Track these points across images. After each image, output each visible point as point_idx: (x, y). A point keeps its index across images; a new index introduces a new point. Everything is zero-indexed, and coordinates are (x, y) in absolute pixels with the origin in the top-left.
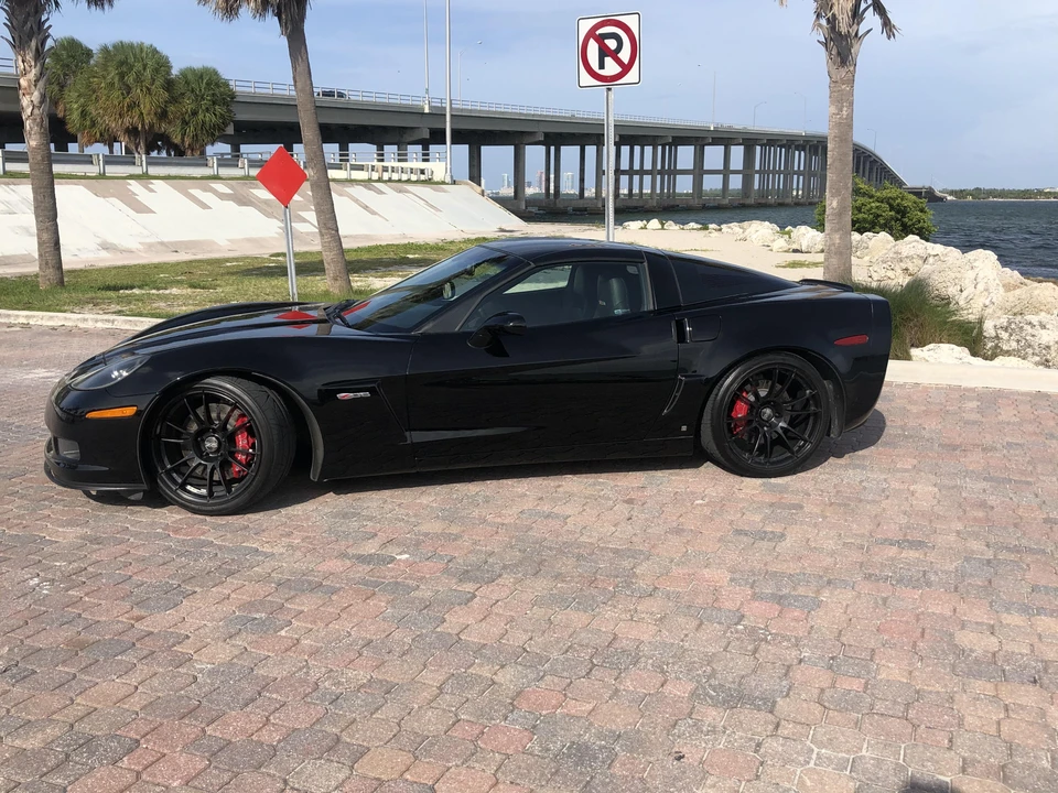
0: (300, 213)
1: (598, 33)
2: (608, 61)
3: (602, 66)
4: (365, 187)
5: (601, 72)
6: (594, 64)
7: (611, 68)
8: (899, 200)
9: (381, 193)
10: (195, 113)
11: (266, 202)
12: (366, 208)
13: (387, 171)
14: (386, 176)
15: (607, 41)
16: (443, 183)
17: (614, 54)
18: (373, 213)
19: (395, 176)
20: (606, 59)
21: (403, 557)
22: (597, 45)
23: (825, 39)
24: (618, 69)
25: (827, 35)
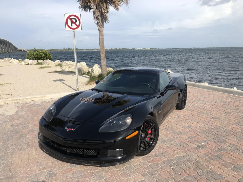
1: (70, 17)
5: (71, 27)
20: (73, 24)
21: (203, 144)
22: (70, 21)
23: (97, 22)
24: (76, 27)
25: (98, 21)
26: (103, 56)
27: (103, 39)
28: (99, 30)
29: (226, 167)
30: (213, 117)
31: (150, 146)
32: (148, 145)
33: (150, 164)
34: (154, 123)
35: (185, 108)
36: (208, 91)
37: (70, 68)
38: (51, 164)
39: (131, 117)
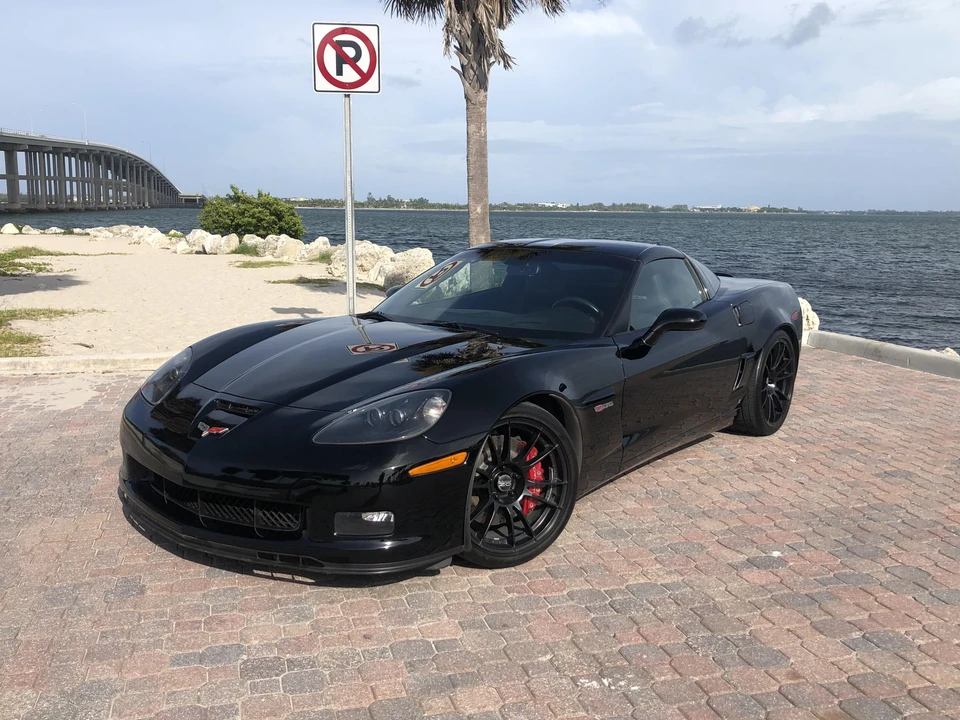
1: (335, 39)
2: (346, 68)
3: (340, 72)
5: (339, 78)
6: (332, 69)
7: (349, 75)
8: (275, 206)
15: (345, 49)
17: (353, 63)
20: (344, 66)
21: (776, 554)
22: (334, 52)
23: (462, 66)
24: (356, 77)
25: (466, 63)
26: (479, 210)
27: (485, 136)
28: (466, 97)
29: (822, 633)
30: (888, 469)
31: (531, 534)
32: (527, 529)
33: (510, 596)
34: (553, 441)
35: (780, 433)
36: (933, 380)
37: (364, 271)
38: (141, 561)
39: (445, 399)
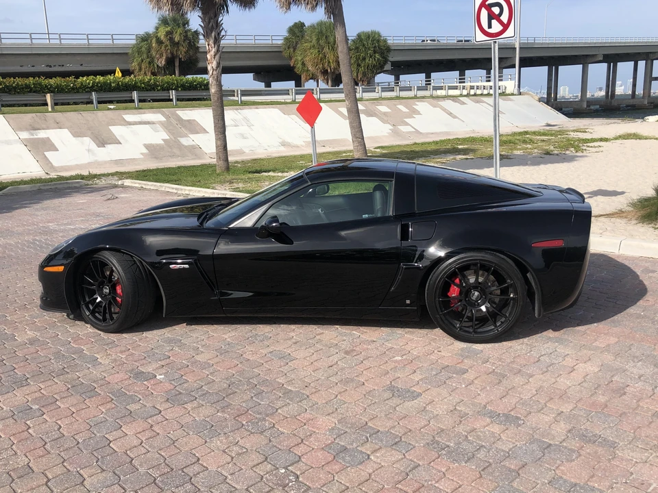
0: (405, 120)
3: (490, 26)
4: (453, 100)
5: (490, 31)
6: (485, 25)
7: (496, 27)
9: (464, 103)
10: (364, 59)
11: (385, 114)
12: (450, 114)
13: (474, 89)
14: (472, 92)
15: (493, 9)
16: (513, 94)
17: (498, 18)
18: (455, 117)
19: (479, 92)
20: (493, 21)
22: (487, 12)
24: (500, 28)
